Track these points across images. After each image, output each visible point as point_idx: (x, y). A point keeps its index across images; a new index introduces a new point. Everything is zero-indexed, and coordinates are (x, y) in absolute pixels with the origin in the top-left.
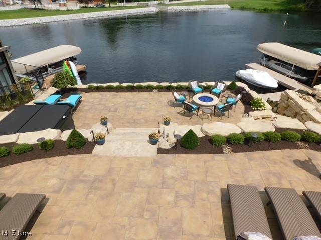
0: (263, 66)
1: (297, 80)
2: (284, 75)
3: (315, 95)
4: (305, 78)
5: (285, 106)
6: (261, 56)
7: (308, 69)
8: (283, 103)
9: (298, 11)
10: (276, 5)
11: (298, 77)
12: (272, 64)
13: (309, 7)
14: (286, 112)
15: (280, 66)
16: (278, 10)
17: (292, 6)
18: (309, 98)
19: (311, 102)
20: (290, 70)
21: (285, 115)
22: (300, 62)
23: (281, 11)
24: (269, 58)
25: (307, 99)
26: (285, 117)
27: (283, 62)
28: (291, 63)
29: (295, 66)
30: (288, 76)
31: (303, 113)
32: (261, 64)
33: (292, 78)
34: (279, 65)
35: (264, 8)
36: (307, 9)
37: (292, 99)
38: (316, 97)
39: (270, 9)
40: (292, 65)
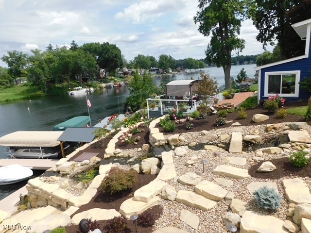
0: (12, 158)
1: (50, 158)
2: (37, 158)
3: (59, 171)
4: (55, 154)
5: (35, 197)
6: (5, 149)
7: (53, 146)
8: (32, 195)
9: (39, 97)
10: (16, 95)
11: (50, 155)
12: (21, 153)
13: (46, 92)
14: (39, 203)
15: (29, 152)
16: (21, 99)
17: (32, 94)
18: (52, 178)
19: (55, 181)
20: (40, 152)
21: (39, 206)
22: (44, 143)
23: (24, 99)
24: (15, 149)
25: (51, 180)
26: (39, 208)
27: (29, 148)
28: (37, 146)
29: (42, 147)
30: (41, 158)
31: (50, 196)
32: (9, 157)
33: (45, 158)
34: (27, 151)
35: (5, 99)
36: (45, 94)
37: (37, 188)
38: (60, 172)
39: (12, 99)
40: (39, 148)
